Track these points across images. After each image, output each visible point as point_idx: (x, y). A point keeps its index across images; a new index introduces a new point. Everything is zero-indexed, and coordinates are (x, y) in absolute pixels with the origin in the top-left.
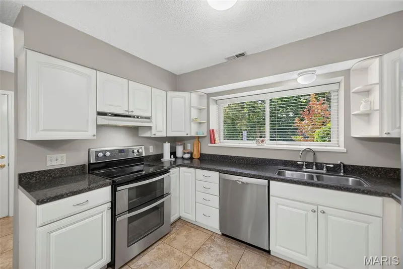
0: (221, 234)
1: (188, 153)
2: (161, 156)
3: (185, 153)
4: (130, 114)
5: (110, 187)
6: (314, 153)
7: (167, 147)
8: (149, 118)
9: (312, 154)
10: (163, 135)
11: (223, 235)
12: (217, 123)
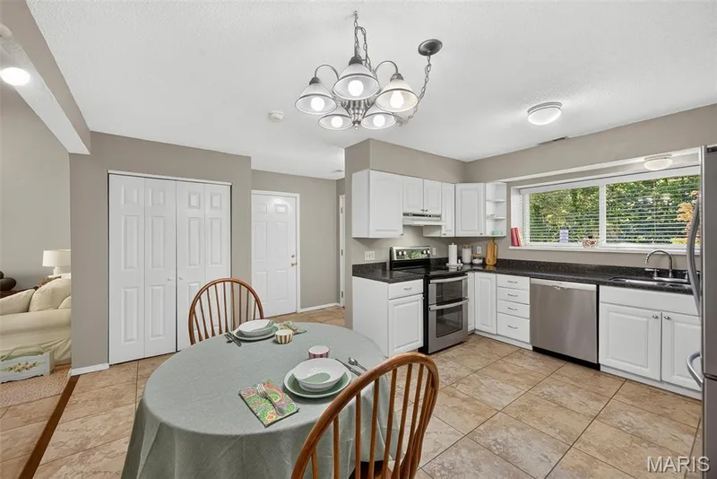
0: (531, 349)
1: (480, 258)
2: (447, 260)
3: (475, 258)
4: (425, 213)
5: (422, 280)
6: (670, 257)
7: (453, 249)
8: (439, 216)
9: (667, 258)
10: (451, 234)
11: (536, 349)
12: (520, 218)
